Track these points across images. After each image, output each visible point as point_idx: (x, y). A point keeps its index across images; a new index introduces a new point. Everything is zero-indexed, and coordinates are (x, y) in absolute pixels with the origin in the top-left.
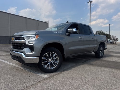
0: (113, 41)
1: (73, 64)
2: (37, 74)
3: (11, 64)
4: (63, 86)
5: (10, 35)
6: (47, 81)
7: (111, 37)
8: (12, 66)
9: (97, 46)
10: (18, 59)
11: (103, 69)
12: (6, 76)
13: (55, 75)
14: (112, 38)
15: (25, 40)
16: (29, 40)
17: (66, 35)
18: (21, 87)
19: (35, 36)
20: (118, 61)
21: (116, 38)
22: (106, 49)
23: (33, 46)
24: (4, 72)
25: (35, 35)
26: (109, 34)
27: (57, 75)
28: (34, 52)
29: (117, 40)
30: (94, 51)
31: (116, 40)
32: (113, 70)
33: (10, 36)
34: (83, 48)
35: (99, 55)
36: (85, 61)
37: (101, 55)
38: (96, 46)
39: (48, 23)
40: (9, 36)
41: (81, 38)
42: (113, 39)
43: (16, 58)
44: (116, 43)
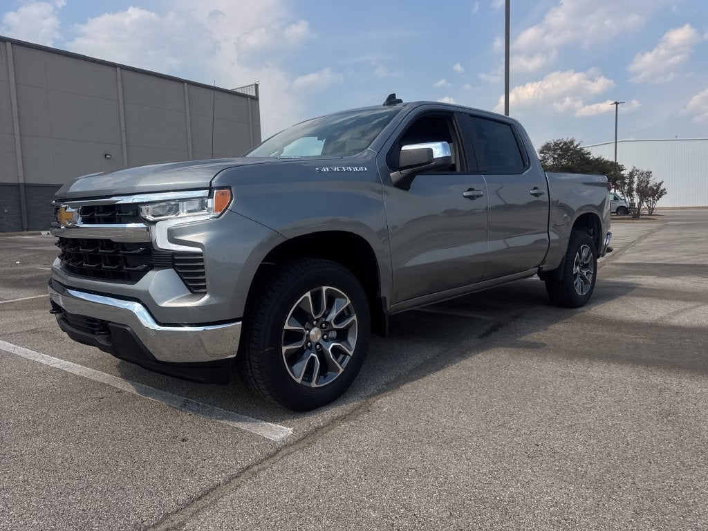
0: (636, 200)
1: (429, 351)
2: (225, 422)
3: (56, 362)
4: (390, 489)
5: (21, 174)
6: (291, 460)
7: (623, 178)
8: (65, 375)
9: (559, 237)
10: (109, 340)
11: (598, 372)
12: (39, 441)
13: (333, 421)
14: (632, 182)
15: (144, 221)
16: (173, 222)
17: (387, 180)
18: (145, 511)
19: (210, 196)
20: (675, 321)
21: (653, 181)
22: (609, 250)
23: (202, 260)
24: (23, 418)
25: (210, 189)
26: (612, 159)
27: (344, 418)
28: (206, 297)
29: (657, 192)
30: (545, 267)
31: (652, 192)
32: (657, 378)
33: (21, 181)
34: (486, 254)
35: (571, 288)
36: (494, 329)
37: (579, 289)
38: (554, 236)
39: (256, 99)
40: (17, 186)
41: (471, 198)
42: (635, 186)
43: (93, 332)
44: (651, 210)
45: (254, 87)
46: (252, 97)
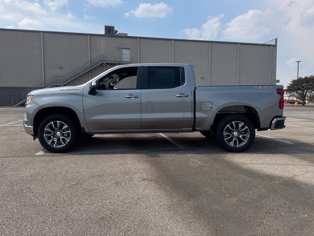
45: (275, 40)
46: (273, 46)
